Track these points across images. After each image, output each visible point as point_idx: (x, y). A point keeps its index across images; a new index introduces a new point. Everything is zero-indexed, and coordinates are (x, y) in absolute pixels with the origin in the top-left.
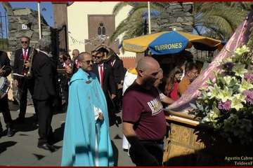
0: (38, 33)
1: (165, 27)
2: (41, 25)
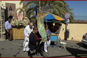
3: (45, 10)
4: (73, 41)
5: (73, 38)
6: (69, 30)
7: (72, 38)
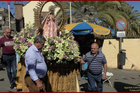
0: (8, 22)
1: (79, 20)
2: (10, 17)
3: (80, 16)
4: (135, 70)
5: (134, 64)
6: (125, 51)
7: (133, 66)
